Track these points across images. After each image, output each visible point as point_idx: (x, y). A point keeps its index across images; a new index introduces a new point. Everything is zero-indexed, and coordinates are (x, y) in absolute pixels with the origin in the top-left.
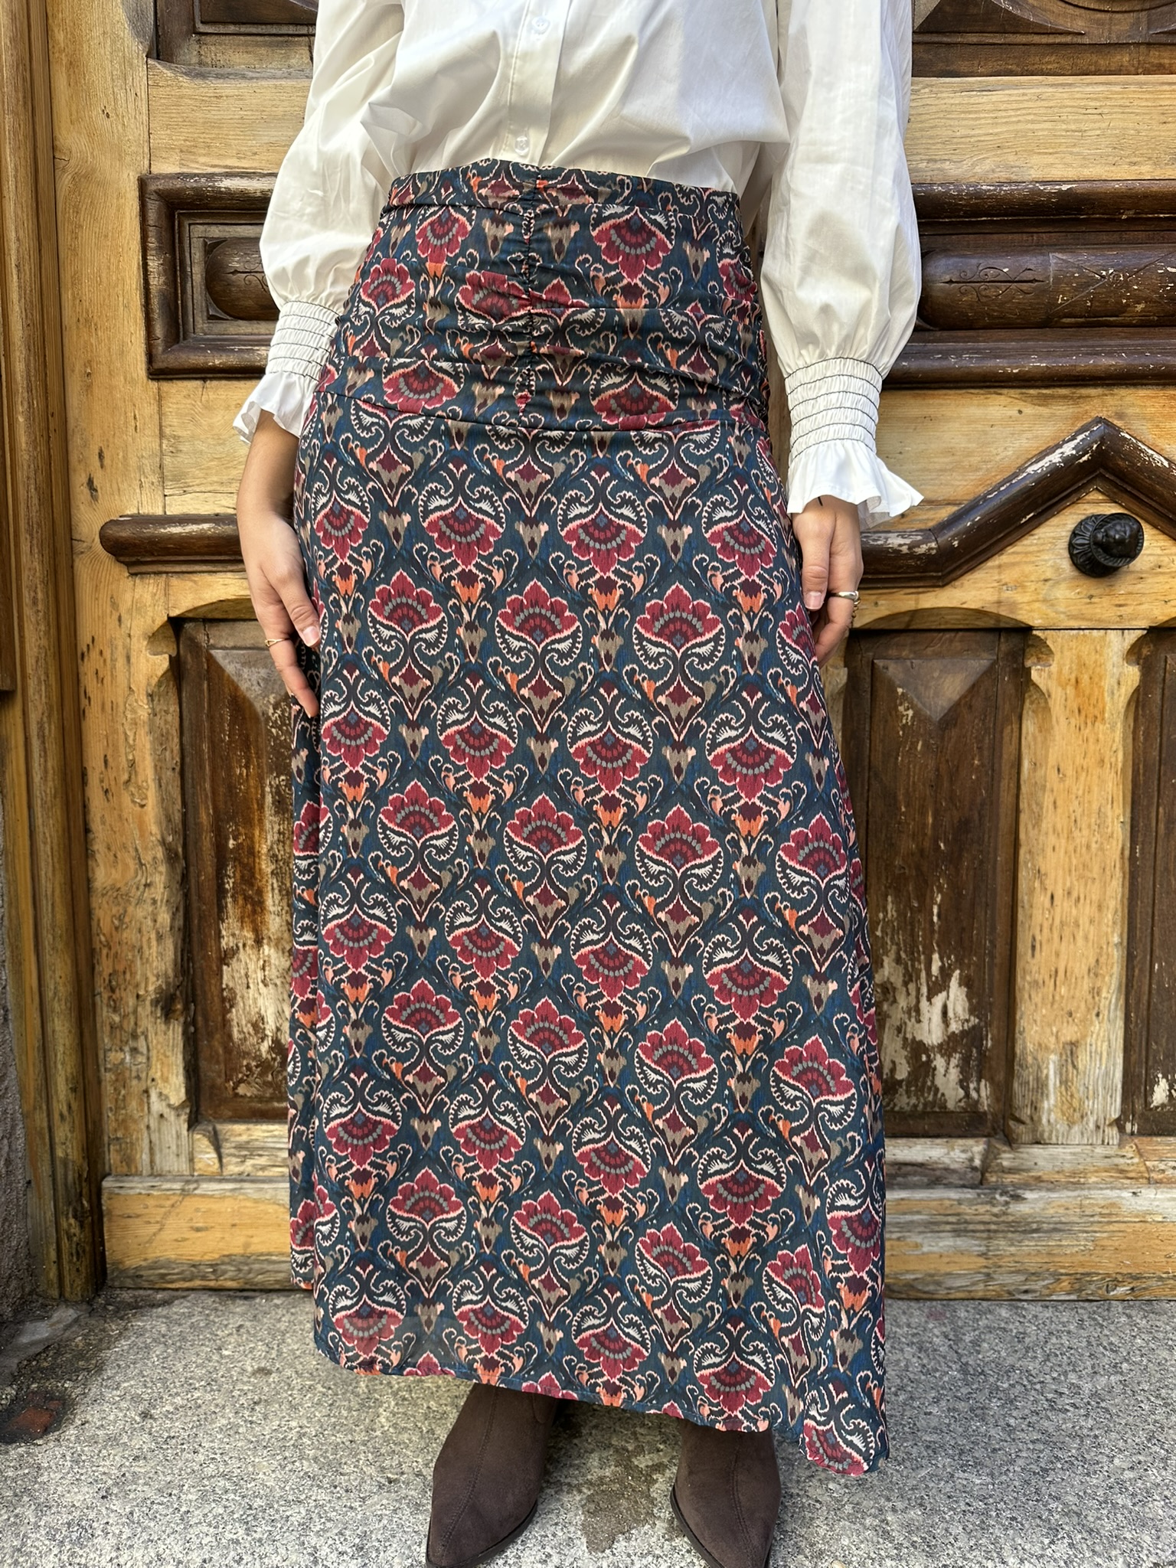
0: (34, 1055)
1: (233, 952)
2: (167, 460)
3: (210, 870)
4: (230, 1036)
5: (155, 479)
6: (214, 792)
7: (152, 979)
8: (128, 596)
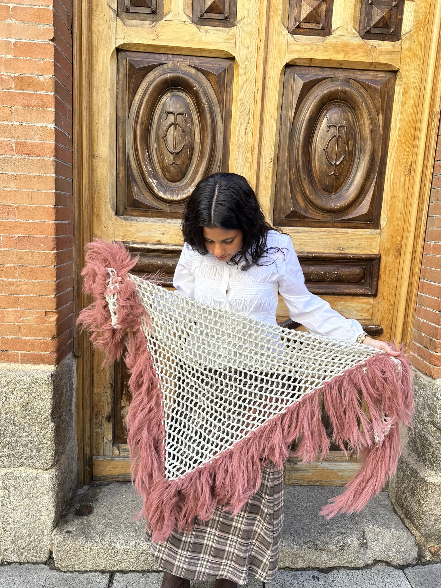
0: (81, 432)
1: (125, 407)
3: (120, 389)
4: (123, 425)
6: (121, 371)
7: (106, 413)
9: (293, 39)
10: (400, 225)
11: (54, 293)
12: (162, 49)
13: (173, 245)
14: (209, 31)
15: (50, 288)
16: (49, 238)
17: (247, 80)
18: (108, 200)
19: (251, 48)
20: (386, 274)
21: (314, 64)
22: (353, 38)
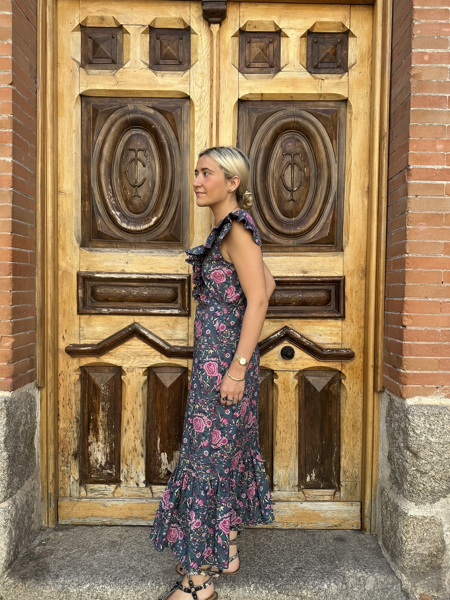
0: (45, 469)
1: (91, 443)
2: (81, 332)
3: (86, 424)
4: (90, 463)
5: (78, 336)
6: (88, 405)
7: (72, 450)
8: (71, 362)
9: (243, 77)
10: (362, 246)
11: (10, 317)
12: (122, 93)
13: (137, 274)
14: (165, 75)
15: (6, 313)
16: (5, 264)
17: (202, 115)
18: (73, 233)
19: (205, 87)
20: (352, 295)
21: (266, 98)
22: (300, 73)
